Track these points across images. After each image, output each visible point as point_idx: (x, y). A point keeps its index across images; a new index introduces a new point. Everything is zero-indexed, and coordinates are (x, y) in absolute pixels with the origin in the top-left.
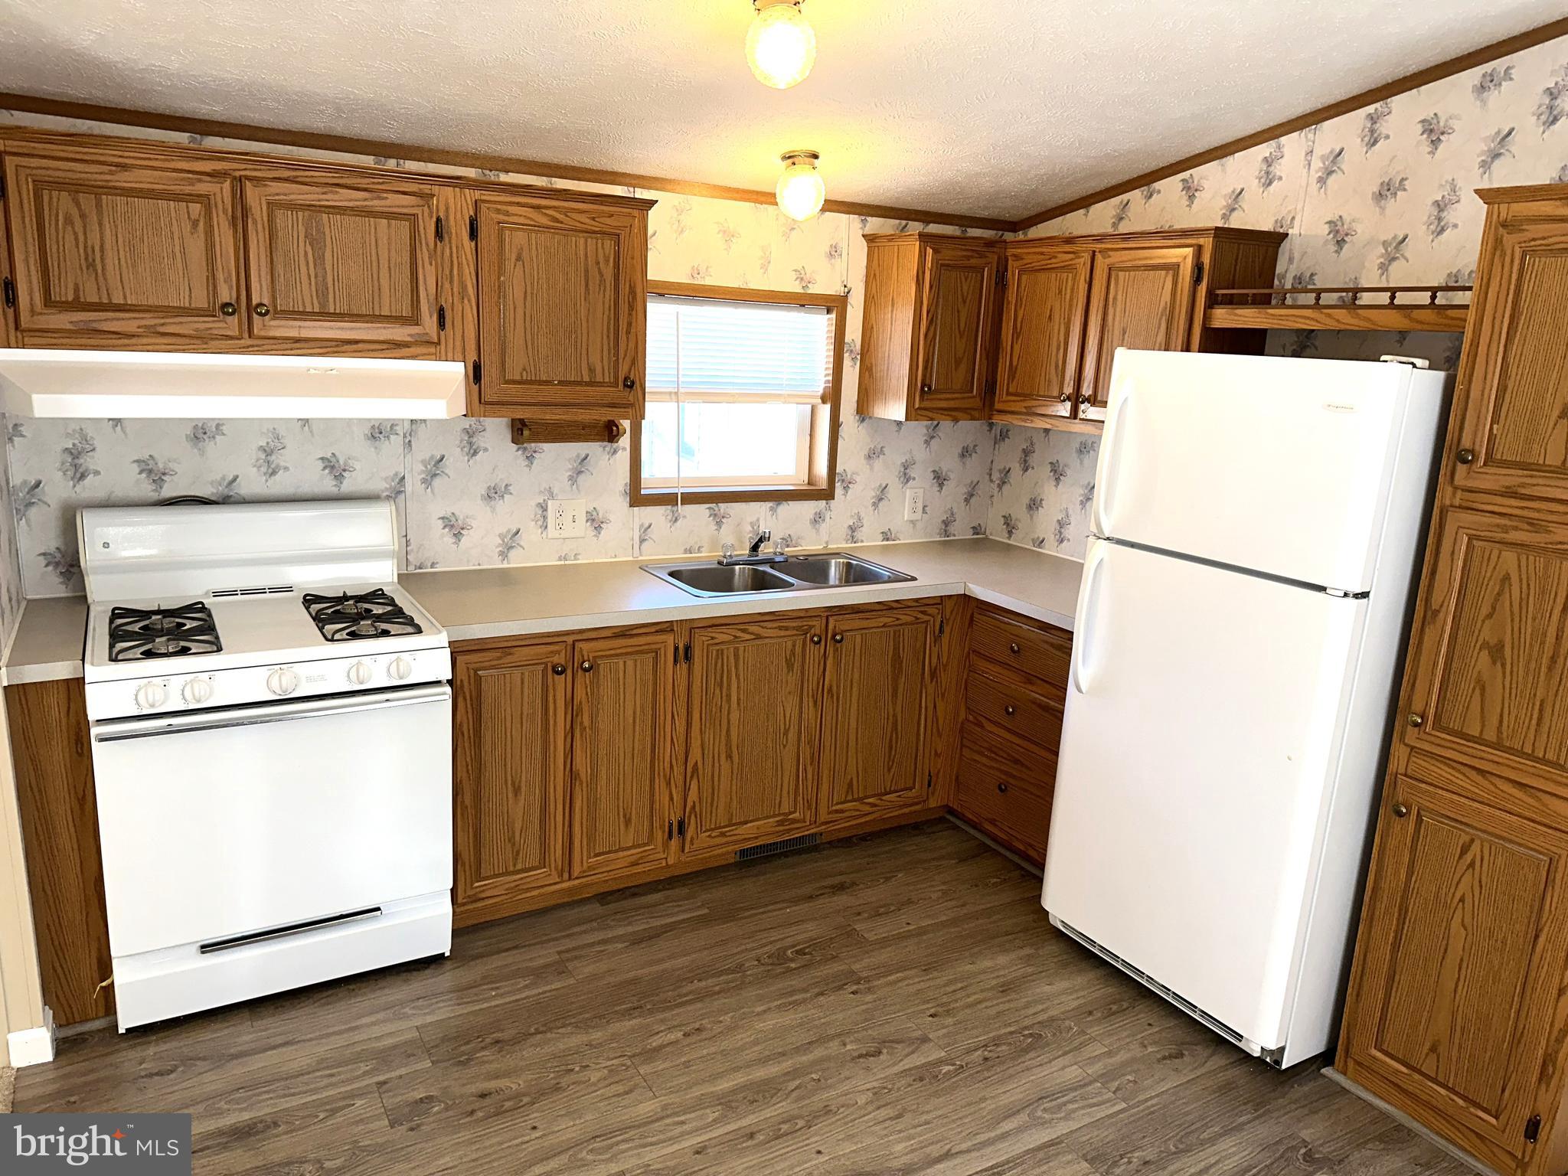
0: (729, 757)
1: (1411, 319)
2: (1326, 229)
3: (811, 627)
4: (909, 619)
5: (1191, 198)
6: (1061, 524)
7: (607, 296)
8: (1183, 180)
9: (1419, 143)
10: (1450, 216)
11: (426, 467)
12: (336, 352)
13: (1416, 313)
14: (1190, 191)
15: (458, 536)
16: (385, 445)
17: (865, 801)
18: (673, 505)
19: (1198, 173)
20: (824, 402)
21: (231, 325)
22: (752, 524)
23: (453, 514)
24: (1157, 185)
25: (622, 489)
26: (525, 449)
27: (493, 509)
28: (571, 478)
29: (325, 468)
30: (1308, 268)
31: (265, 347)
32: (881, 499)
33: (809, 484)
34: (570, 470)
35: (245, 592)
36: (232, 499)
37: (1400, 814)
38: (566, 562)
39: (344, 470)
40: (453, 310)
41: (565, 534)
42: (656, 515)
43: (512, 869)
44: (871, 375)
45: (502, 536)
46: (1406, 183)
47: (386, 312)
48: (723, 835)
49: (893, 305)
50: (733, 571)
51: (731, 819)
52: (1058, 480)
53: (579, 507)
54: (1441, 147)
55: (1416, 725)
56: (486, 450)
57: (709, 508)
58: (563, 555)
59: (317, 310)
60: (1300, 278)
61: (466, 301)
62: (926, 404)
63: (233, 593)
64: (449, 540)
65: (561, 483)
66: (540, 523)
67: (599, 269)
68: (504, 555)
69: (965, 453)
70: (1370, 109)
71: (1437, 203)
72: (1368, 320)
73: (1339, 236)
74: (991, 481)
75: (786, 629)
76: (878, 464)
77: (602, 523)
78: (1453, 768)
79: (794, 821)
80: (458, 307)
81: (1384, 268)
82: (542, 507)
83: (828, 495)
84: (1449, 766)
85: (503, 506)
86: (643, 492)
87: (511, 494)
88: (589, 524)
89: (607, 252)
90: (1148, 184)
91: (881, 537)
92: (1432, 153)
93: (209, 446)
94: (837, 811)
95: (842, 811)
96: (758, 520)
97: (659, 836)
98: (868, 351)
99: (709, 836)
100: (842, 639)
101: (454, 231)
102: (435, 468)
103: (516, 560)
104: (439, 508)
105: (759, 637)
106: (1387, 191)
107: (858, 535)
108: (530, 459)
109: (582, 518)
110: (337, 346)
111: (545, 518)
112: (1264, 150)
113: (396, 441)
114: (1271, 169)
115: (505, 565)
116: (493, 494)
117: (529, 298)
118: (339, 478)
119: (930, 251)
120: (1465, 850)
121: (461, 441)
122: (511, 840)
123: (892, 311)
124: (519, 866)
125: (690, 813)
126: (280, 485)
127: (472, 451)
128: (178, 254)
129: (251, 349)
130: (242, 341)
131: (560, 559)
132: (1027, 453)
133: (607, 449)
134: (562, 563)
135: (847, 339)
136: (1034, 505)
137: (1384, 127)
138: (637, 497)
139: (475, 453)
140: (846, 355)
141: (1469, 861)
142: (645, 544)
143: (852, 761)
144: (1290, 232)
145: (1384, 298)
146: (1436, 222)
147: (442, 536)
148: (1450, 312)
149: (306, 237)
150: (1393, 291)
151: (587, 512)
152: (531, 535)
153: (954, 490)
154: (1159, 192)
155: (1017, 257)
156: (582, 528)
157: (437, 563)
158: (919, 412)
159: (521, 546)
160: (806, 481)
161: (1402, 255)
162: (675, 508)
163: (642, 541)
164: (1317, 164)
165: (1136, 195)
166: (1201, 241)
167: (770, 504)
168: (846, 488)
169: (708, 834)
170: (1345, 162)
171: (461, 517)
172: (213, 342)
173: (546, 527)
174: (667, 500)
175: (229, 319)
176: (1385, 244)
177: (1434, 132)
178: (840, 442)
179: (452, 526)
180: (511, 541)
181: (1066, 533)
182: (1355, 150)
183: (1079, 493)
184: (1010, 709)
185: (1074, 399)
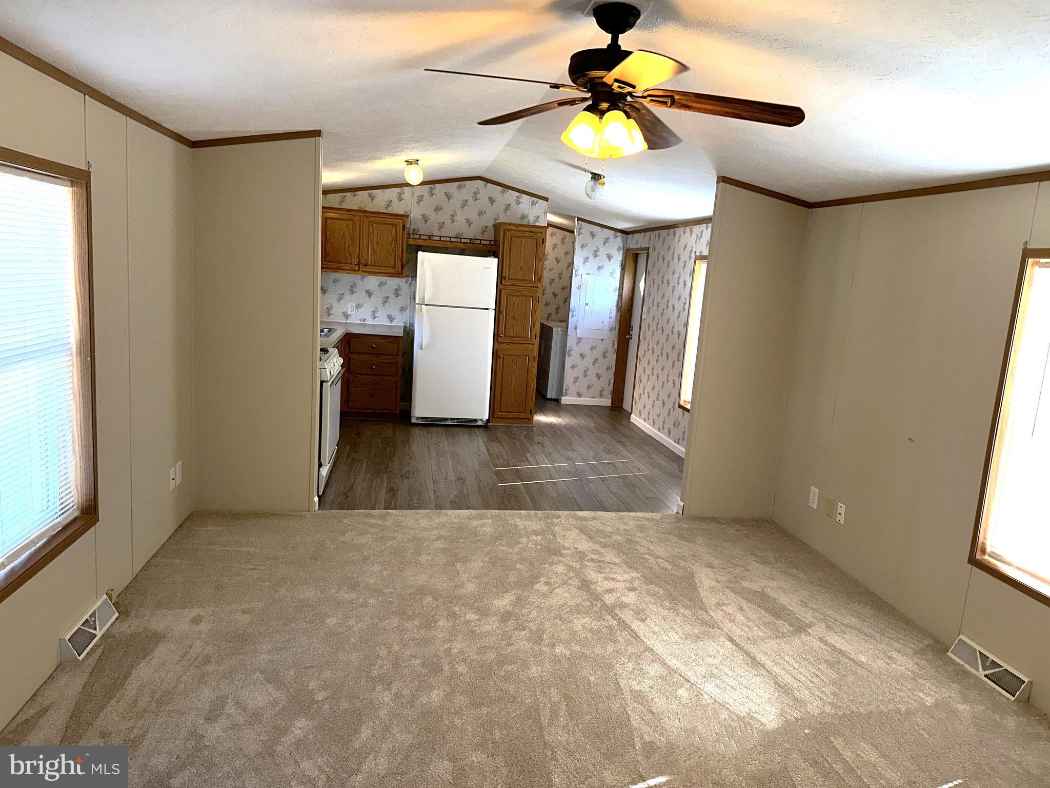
1: (466, 246)
2: (421, 217)
8: (369, 193)
9: (445, 198)
10: (455, 218)
13: (467, 244)
14: (372, 198)
19: (374, 192)
30: (416, 227)
37: (500, 357)
46: (442, 208)
54: (451, 200)
55: (502, 337)
60: (414, 230)
70: (430, 186)
71: (451, 215)
72: (455, 245)
73: (425, 219)
78: (509, 344)
81: (439, 229)
84: (507, 344)
90: (354, 192)
92: (448, 201)
106: (437, 209)
112: (398, 190)
114: (401, 196)
120: (513, 361)
137: (435, 192)
144: (410, 215)
145: (438, 239)
146: (452, 219)
150: (440, 237)
154: (359, 195)
161: (444, 227)
164: (416, 198)
165: (349, 194)
166: (403, 218)
170: (424, 199)
176: (439, 224)
177: (448, 196)
181: (332, 311)
182: (427, 196)
183: (335, 297)
184: (374, 367)
185: (358, 264)
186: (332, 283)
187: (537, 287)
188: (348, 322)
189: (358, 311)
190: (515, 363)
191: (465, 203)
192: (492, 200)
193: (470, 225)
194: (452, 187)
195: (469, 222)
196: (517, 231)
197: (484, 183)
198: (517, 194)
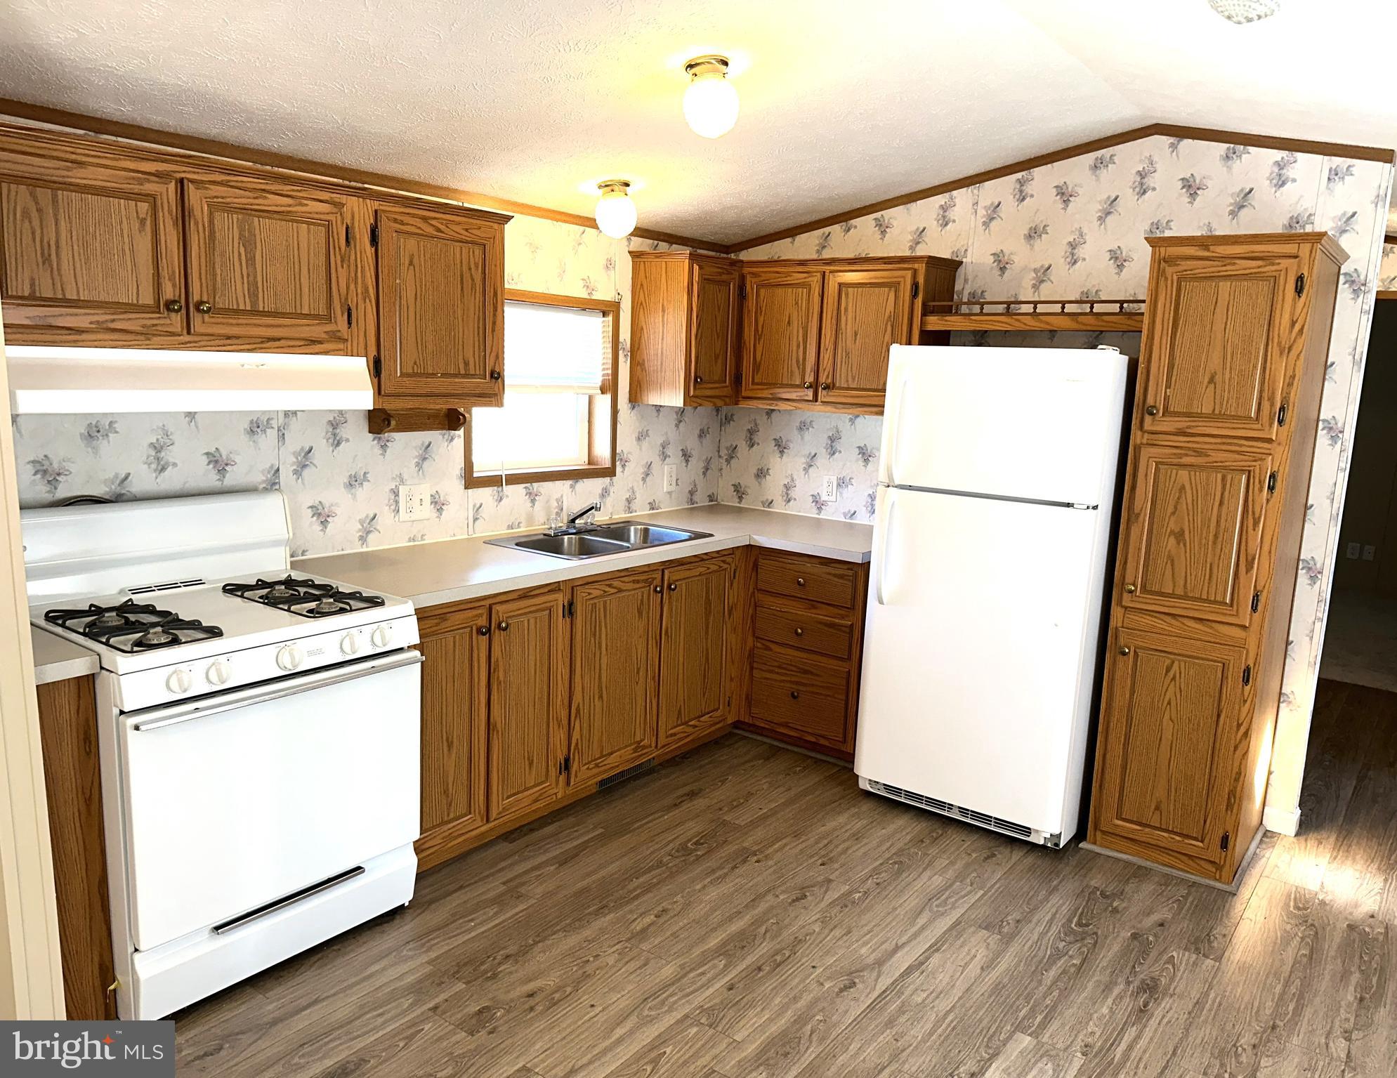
0: (601, 697)
1: (1077, 322)
2: (992, 259)
3: (654, 579)
4: (715, 568)
5: (883, 233)
6: (787, 487)
7: (477, 299)
8: (875, 219)
9: (1055, 202)
10: (1080, 252)
11: (297, 458)
12: (262, 348)
13: (1081, 318)
14: (882, 228)
15: (324, 523)
16: (261, 439)
17: (690, 723)
18: (498, 486)
19: (887, 214)
20: (603, 391)
21: (176, 320)
22: (557, 500)
23: (320, 502)
24: (853, 222)
25: (458, 472)
26: (380, 438)
27: (354, 496)
28: (418, 464)
29: (209, 463)
30: (980, 287)
31: (202, 343)
32: (648, 475)
33: (589, 464)
34: (416, 457)
35: (187, 584)
36: (125, 498)
37: (1124, 654)
38: (416, 543)
39: (227, 465)
40: (357, 309)
41: (414, 516)
42: (484, 495)
43: (446, 819)
44: (643, 369)
45: (361, 522)
46: (1047, 228)
47: (305, 311)
48: (597, 766)
49: (663, 311)
50: (563, 540)
51: (602, 752)
52: (782, 452)
53: (424, 491)
54: (1071, 205)
55: (1131, 592)
56: (347, 440)
57: (525, 488)
58: (412, 536)
59: (248, 308)
60: (973, 294)
61: (367, 301)
62: (698, 393)
63: (174, 586)
64: (318, 527)
65: (409, 469)
66: (393, 507)
67: (471, 275)
68: (363, 539)
69: (702, 434)
70: (1019, 175)
71: (1070, 243)
72: (1048, 323)
73: (1002, 264)
74: (720, 457)
75: (638, 582)
76: (645, 444)
77: (443, 504)
78: (1155, 617)
79: (644, 747)
80: (361, 306)
81: (1036, 287)
82: (394, 492)
83: (610, 472)
84: (1152, 616)
85: (362, 492)
86: (475, 475)
87: (369, 481)
88: (432, 506)
89: (477, 260)
90: (846, 221)
91: (648, 507)
92: (1065, 209)
93: (103, 445)
94: (672, 735)
95: (675, 734)
96: (562, 496)
97: (553, 772)
98: (638, 349)
99: (588, 769)
100: (676, 587)
101: (358, 237)
102: (305, 459)
103: (375, 544)
104: (307, 499)
105: (620, 591)
106: (1034, 234)
107: (633, 506)
108: (384, 447)
109: (427, 500)
110: (262, 342)
111: (397, 502)
112: (940, 200)
113: (271, 433)
114: (947, 214)
115: (365, 549)
116: (354, 482)
117: (418, 300)
118: (222, 472)
119: (696, 267)
120: (1168, 670)
121: (327, 433)
122: (446, 792)
123: (663, 316)
124: (452, 816)
125: (575, 749)
126: (171, 480)
127: (336, 442)
128: (127, 252)
129: (188, 345)
130: (182, 337)
131: (410, 540)
132: (751, 432)
133: (446, 437)
134: (412, 544)
135: (621, 339)
136: (761, 474)
137: (1029, 189)
138: (471, 481)
139: (338, 444)
140: (621, 352)
141: (1172, 676)
142: (477, 522)
143: (681, 692)
144: (964, 260)
145: (1029, 309)
146: (1071, 256)
147: (311, 524)
148: (1105, 318)
149: (240, 238)
150: (1036, 304)
151: (432, 496)
152: (386, 519)
153: (696, 464)
154: (856, 227)
155: (755, 275)
156: (427, 510)
157: (307, 551)
158: (694, 399)
159: (377, 530)
160: (587, 462)
161: (1049, 279)
162: (500, 489)
163: (475, 520)
164: (981, 212)
165: (836, 229)
166: (916, 266)
167: (570, 482)
168: (624, 466)
169: (586, 767)
170: (1003, 211)
171: (327, 505)
172: (155, 338)
173: (398, 511)
174: (493, 481)
175: (173, 315)
176: (1035, 270)
177: (1065, 195)
178: (618, 426)
179: (320, 514)
180: (369, 526)
181: (793, 494)
182: (1009, 203)
183: (801, 462)
184: (799, 631)
185: (815, 386)
186: (796, 432)
187: (1270, 441)
188: (820, 517)
189: (841, 493)
190: (1174, 678)
191: (1110, 207)
192: (1191, 188)
193: (1120, 267)
194: (1075, 170)
195: (1118, 259)
196: (1207, 259)
197: (1172, 140)
198: (1277, 155)
